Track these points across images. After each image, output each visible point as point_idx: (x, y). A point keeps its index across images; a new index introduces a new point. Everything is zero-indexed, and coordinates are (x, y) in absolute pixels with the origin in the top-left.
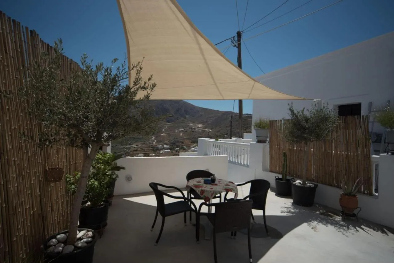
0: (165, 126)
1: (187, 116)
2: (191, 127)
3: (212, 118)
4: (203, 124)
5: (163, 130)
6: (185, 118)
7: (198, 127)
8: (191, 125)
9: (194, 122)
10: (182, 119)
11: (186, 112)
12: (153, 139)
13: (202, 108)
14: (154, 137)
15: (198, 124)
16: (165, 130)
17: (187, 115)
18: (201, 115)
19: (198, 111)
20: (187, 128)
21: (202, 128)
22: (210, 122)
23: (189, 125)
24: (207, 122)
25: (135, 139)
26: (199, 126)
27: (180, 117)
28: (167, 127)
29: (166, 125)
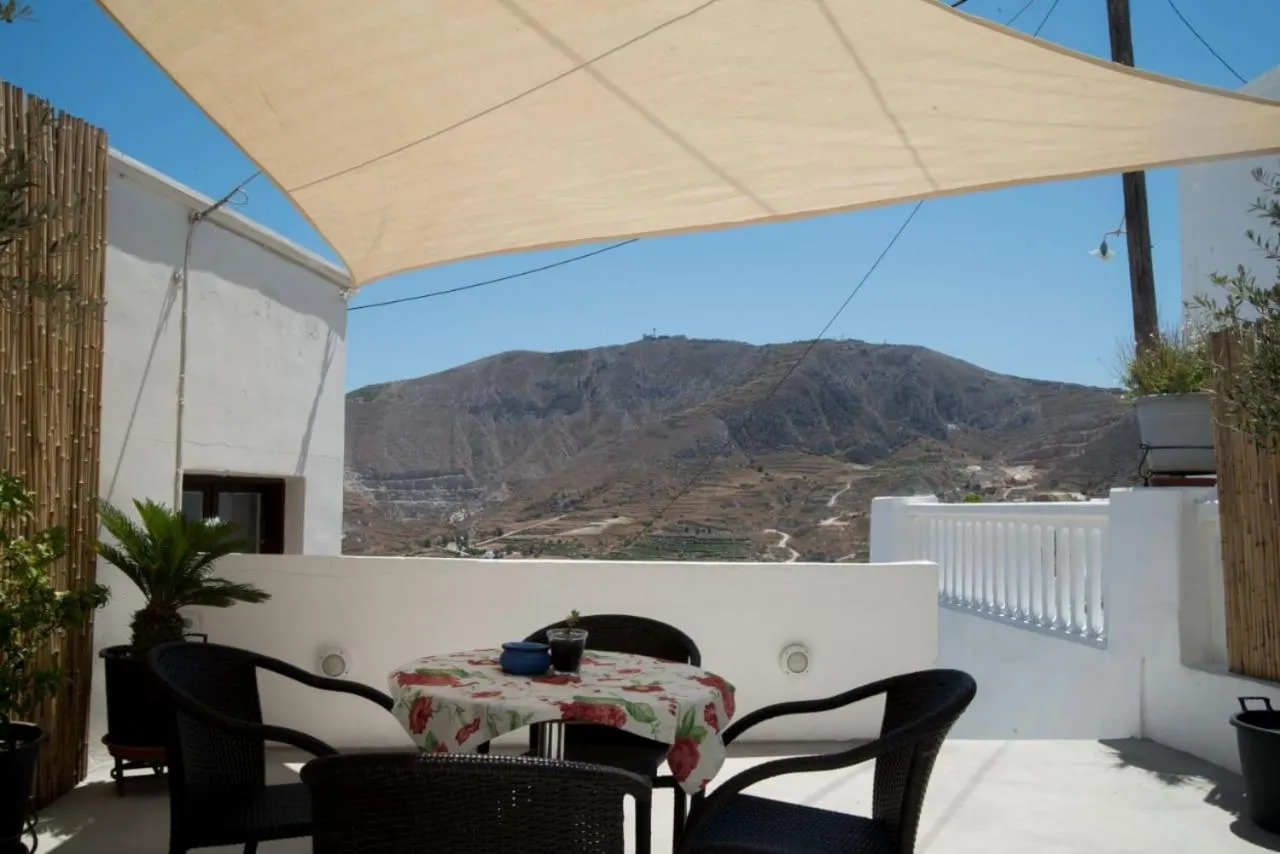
0: (841, 479)
1: (951, 426)
2: (972, 483)
3: (1084, 433)
4: (1037, 467)
5: (832, 502)
6: (943, 436)
7: (1013, 482)
8: (974, 474)
9: (986, 458)
10: (926, 440)
11: (948, 407)
12: (782, 544)
13: (1029, 381)
14: (786, 537)
15: (1014, 462)
16: (839, 498)
17: (950, 419)
18: (1025, 420)
19: (1010, 401)
20: (952, 487)
21: (1030, 486)
22: (1073, 455)
23: (961, 470)
24: (1058, 452)
25: (695, 543)
26: (1017, 477)
27: (912, 432)
28: (848, 487)
29: (845, 473)
